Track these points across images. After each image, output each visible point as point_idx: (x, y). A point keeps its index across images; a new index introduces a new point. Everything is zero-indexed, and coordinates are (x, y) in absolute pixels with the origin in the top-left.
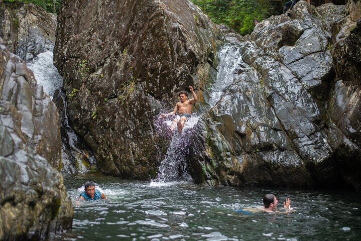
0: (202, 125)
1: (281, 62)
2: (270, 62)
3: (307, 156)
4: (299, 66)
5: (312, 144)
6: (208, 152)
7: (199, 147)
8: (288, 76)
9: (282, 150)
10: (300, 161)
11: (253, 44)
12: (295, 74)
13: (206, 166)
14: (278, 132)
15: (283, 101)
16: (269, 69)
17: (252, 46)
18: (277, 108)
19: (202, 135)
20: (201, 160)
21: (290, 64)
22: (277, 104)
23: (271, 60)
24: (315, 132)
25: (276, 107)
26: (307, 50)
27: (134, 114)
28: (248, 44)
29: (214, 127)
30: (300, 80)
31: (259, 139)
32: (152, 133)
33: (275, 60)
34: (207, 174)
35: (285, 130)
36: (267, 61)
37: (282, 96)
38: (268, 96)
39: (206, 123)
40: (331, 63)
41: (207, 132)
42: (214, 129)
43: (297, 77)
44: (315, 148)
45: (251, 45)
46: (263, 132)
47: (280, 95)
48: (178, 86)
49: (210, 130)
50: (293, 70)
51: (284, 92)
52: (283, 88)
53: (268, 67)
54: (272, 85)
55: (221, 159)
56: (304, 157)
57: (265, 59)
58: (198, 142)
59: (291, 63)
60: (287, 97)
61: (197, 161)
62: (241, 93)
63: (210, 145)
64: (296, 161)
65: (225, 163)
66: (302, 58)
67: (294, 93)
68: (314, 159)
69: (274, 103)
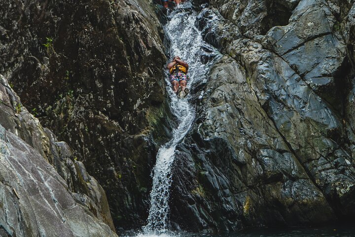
0: (187, 154)
1: (272, 51)
2: (255, 50)
3: (327, 185)
4: (299, 56)
5: (332, 168)
6: (199, 192)
7: (187, 185)
8: (286, 73)
9: (294, 179)
10: (319, 193)
11: (216, 14)
12: (294, 68)
13: (199, 211)
14: (284, 154)
15: (285, 109)
16: (257, 62)
17: (215, 17)
18: (277, 121)
19: (189, 169)
20: (192, 202)
21: (285, 53)
22: (276, 114)
23: (257, 48)
24: (333, 151)
25: (276, 118)
26: (308, 33)
27: (80, 141)
28: (207, 13)
29: (202, 156)
30: (303, 77)
31: (263, 168)
32: (112, 168)
33: (263, 47)
34: (201, 221)
35: (292, 151)
36: (251, 48)
37: (283, 103)
38: (262, 103)
39: (191, 151)
40: (343, 51)
41: (194, 164)
42: (204, 159)
43: (298, 73)
44: (336, 173)
45: (213, 15)
46: (266, 157)
47: (279, 101)
48: (142, 100)
49: (198, 161)
50: (292, 63)
51: (284, 97)
52: (283, 90)
53: (254, 60)
54: (266, 86)
55: (218, 199)
56: (324, 187)
57: (245, 44)
58: (184, 179)
59: (288, 52)
60: (289, 103)
61: (185, 205)
62: (227, 102)
63: (200, 182)
64: (313, 193)
65: (224, 205)
66: (302, 44)
67: (298, 97)
68: (338, 189)
69: (272, 113)
